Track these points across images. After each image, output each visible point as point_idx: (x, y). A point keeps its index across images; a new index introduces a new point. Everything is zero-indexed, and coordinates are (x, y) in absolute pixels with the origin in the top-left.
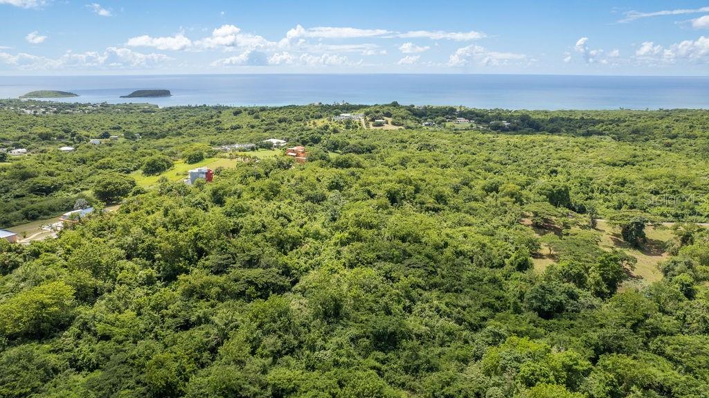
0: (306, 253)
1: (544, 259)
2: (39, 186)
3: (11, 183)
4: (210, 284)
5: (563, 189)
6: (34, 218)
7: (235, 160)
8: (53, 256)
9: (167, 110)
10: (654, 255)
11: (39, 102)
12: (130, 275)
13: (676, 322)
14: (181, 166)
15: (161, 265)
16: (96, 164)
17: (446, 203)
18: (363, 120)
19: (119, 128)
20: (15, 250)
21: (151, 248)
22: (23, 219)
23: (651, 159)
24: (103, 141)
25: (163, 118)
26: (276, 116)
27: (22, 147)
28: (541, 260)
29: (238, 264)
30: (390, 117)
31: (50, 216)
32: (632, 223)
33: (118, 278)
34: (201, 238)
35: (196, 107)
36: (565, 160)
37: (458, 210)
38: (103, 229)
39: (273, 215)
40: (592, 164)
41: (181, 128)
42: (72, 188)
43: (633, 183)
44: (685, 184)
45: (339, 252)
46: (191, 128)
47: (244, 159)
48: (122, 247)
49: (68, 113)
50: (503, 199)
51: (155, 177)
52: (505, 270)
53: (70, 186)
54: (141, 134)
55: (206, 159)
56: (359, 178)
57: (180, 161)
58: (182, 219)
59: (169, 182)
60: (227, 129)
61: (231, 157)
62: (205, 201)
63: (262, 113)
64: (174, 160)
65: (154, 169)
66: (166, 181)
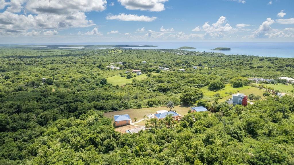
2: (161, 88)
6: (151, 106)
7: (262, 90)
9: (228, 56)
11: (183, 50)
14: (229, 88)
16: (188, 80)
19: (206, 62)
22: (147, 105)
24: (198, 67)
25: (226, 59)
26: (284, 63)
27: (168, 67)
31: (158, 106)
35: (241, 56)
41: (232, 65)
42: (175, 91)
46: (238, 65)
47: (269, 90)
49: (190, 55)
51: (214, 92)
53: (174, 89)
54: (214, 66)
55: (243, 86)
57: (229, 85)
58: (217, 158)
59: (221, 97)
60: (255, 67)
61: (260, 88)
62: (240, 129)
63: (276, 61)
64: (226, 84)
65: (214, 88)
66: (219, 96)
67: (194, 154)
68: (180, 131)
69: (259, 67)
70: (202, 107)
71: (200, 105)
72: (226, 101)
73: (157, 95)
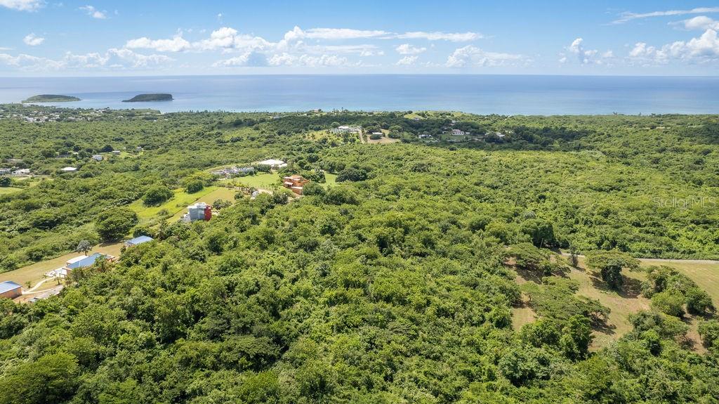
0: (296, 314)
1: (523, 307)
2: (42, 220)
3: (15, 215)
4: (206, 352)
5: (547, 226)
6: (38, 259)
7: (233, 190)
8: (57, 317)
9: (168, 116)
10: (630, 297)
11: (42, 107)
12: (130, 338)
13: (638, 385)
14: (180, 196)
15: (160, 326)
16: (98, 194)
17: (433, 248)
18: (360, 132)
19: (121, 140)
20: (20, 311)
21: (151, 310)
22: (28, 260)
23: (636, 185)
24: (106, 156)
25: (165, 127)
27: (25, 168)
28: (521, 309)
29: (232, 331)
30: (387, 129)
31: (54, 256)
32: (610, 266)
33: (119, 341)
34: (198, 301)
35: (198, 113)
36: (554, 184)
37: (444, 255)
38: (104, 285)
39: (267, 270)
40: (579, 189)
41: (182, 140)
42: (76, 220)
43: (616, 214)
44: (665, 216)
45: (327, 314)
46: (192, 140)
48: (123, 307)
49: (70, 121)
50: (488, 239)
51: (156, 208)
52: (483, 328)
53: (74, 218)
54: (143, 147)
55: (204, 188)
56: (351, 218)
57: (180, 189)
58: (180, 279)
59: (170, 215)
60: (228, 142)
61: (230, 187)
62: (202, 249)
63: (262, 124)
64: (174, 189)
65: (155, 200)
66: (167, 213)
67: (153, 284)
68: (125, 271)
69: (234, 141)
70: (143, 236)
71: (139, 233)
72: (179, 219)
73: (37, 238)
